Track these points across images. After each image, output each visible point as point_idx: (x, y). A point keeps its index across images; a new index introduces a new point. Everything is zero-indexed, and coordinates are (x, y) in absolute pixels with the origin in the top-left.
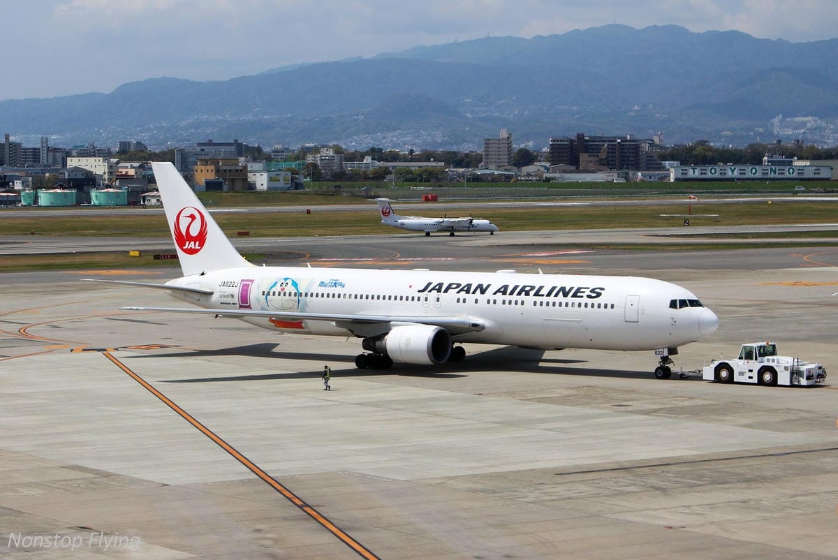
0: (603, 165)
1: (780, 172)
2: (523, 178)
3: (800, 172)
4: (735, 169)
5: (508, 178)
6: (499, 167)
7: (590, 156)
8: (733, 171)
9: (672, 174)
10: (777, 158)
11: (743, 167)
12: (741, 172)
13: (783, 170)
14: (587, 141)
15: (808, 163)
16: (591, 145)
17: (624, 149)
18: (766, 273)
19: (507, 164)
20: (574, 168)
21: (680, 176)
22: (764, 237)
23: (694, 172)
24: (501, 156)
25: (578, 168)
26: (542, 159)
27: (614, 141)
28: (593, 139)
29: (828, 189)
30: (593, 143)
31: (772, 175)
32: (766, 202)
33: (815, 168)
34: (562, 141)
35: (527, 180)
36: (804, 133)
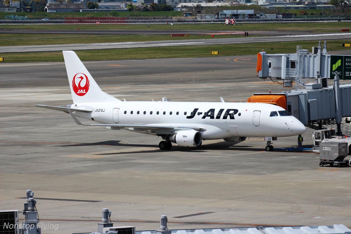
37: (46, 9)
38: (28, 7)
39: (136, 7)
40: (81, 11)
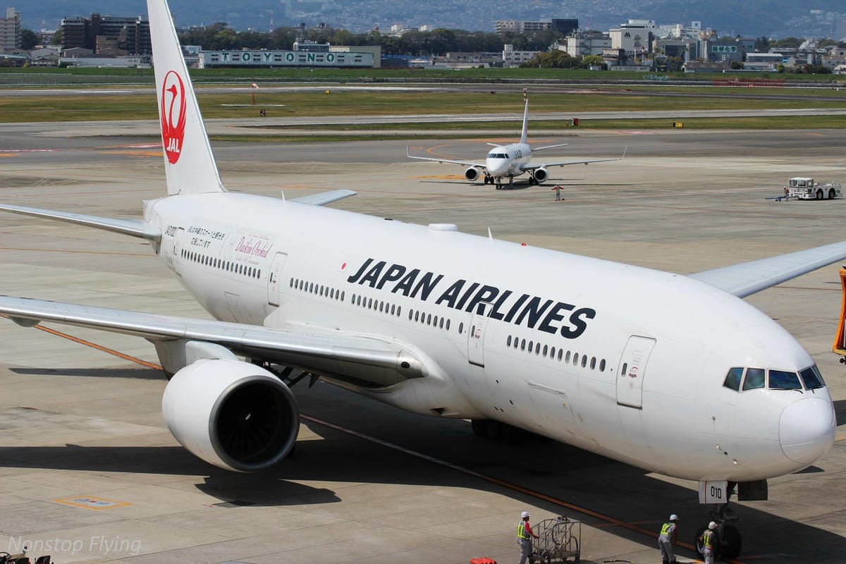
0: (122, 48)
1: (318, 58)
2: (36, 63)
3: (341, 58)
4: (270, 54)
5: (20, 62)
6: (6, 50)
7: (108, 39)
8: (268, 57)
9: (201, 59)
10: (308, 43)
11: (278, 53)
12: (276, 58)
13: (322, 56)
14: (104, 22)
15: (347, 49)
16: (106, 27)
17: (144, 31)
18: (405, 166)
19: (14, 47)
20: (91, 52)
21: (210, 62)
22: (361, 129)
23: (225, 57)
24: (8, 39)
25: (94, 52)
26: (46, 42)
27: (132, 23)
28: (109, 21)
29: (377, 78)
30: (109, 25)
31: (311, 62)
32: (323, 92)
33: (356, 54)
34: (75, 22)
35: (41, 65)
36: (319, 16)
37: (684, 69)
38: (662, 66)
39: (788, 68)
40: (724, 71)
